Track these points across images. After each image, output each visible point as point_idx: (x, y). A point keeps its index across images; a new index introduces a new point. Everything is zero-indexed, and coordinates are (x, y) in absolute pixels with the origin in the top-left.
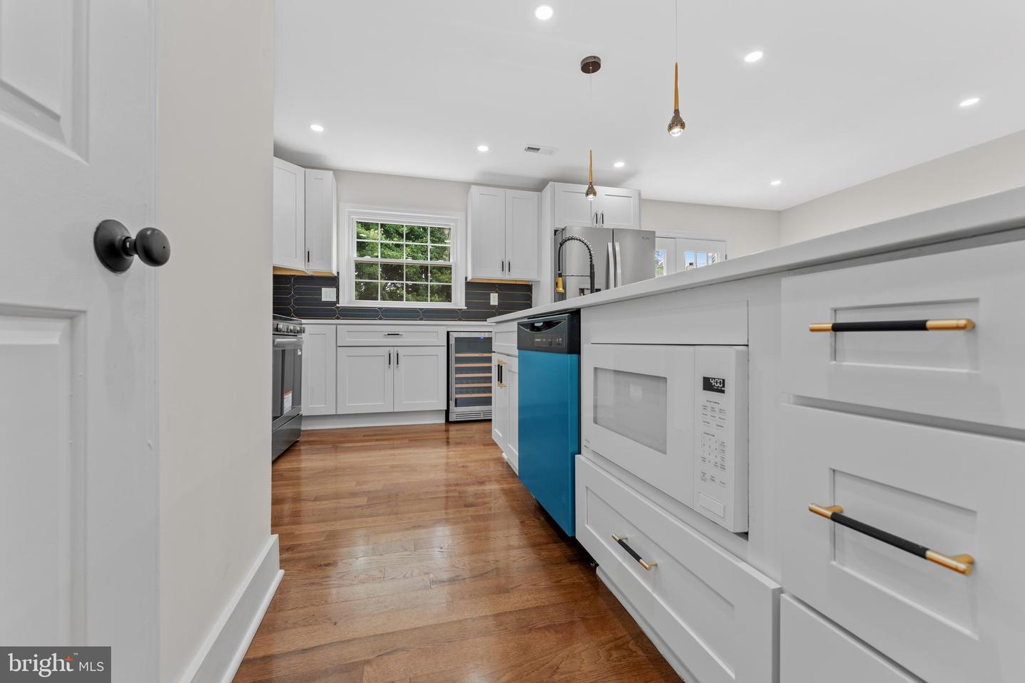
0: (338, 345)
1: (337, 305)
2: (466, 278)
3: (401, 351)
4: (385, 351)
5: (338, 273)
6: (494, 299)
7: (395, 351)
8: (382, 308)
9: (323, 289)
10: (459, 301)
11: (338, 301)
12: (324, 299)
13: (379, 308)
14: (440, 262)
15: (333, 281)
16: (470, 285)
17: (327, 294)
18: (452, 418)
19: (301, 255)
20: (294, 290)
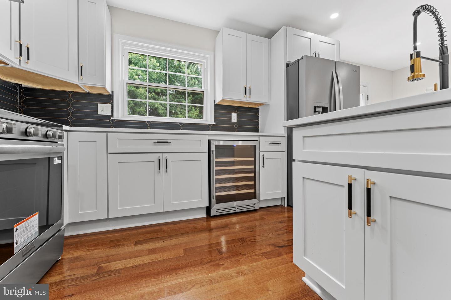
0: (108, 152)
1: (112, 118)
2: (214, 101)
3: (170, 157)
4: (155, 157)
5: (112, 92)
6: (234, 118)
7: (164, 157)
8: (150, 122)
9: (99, 105)
10: (209, 118)
11: (112, 115)
12: (100, 113)
13: (148, 122)
14: (196, 89)
15: (108, 98)
16: (217, 107)
17: (103, 109)
18: (213, 213)
19: (75, 70)
20: (71, 104)
